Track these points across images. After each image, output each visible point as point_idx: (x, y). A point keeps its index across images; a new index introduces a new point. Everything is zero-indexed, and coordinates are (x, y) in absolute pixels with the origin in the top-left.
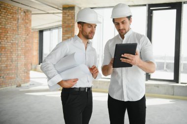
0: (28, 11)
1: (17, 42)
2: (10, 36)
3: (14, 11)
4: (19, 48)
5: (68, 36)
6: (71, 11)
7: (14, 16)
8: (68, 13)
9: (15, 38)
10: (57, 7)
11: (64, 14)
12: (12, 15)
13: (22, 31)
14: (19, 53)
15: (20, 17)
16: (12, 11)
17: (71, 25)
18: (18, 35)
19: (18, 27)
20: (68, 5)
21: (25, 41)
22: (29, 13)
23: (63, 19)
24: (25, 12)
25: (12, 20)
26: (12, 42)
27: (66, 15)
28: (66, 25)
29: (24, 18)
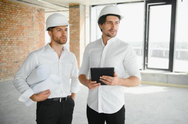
0: (41, 10)
1: (32, 37)
2: (26, 32)
3: (29, 11)
4: (35, 42)
5: (74, 31)
6: (77, 9)
7: (29, 14)
8: (74, 11)
9: (31, 34)
10: (64, 6)
11: (70, 11)
12: (27, 14)
13: (37, 27)
14: (35, 46)
15: (34, 15)
16: (27, 10)
17: (77, 21)
18: (33, 30)
19: (33, 24)
20: (74, 4)
21: (39, 35)
22: (43, 11)
23: (70, 16)
24: (38, 11)
25: (27, 18)
26: (28, 37)
27: (72, 13)
28: (72, 21)
29: (38, 16)
